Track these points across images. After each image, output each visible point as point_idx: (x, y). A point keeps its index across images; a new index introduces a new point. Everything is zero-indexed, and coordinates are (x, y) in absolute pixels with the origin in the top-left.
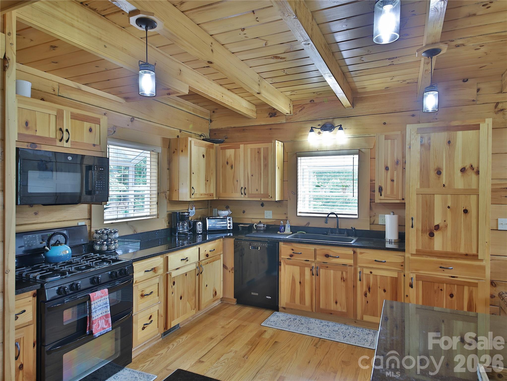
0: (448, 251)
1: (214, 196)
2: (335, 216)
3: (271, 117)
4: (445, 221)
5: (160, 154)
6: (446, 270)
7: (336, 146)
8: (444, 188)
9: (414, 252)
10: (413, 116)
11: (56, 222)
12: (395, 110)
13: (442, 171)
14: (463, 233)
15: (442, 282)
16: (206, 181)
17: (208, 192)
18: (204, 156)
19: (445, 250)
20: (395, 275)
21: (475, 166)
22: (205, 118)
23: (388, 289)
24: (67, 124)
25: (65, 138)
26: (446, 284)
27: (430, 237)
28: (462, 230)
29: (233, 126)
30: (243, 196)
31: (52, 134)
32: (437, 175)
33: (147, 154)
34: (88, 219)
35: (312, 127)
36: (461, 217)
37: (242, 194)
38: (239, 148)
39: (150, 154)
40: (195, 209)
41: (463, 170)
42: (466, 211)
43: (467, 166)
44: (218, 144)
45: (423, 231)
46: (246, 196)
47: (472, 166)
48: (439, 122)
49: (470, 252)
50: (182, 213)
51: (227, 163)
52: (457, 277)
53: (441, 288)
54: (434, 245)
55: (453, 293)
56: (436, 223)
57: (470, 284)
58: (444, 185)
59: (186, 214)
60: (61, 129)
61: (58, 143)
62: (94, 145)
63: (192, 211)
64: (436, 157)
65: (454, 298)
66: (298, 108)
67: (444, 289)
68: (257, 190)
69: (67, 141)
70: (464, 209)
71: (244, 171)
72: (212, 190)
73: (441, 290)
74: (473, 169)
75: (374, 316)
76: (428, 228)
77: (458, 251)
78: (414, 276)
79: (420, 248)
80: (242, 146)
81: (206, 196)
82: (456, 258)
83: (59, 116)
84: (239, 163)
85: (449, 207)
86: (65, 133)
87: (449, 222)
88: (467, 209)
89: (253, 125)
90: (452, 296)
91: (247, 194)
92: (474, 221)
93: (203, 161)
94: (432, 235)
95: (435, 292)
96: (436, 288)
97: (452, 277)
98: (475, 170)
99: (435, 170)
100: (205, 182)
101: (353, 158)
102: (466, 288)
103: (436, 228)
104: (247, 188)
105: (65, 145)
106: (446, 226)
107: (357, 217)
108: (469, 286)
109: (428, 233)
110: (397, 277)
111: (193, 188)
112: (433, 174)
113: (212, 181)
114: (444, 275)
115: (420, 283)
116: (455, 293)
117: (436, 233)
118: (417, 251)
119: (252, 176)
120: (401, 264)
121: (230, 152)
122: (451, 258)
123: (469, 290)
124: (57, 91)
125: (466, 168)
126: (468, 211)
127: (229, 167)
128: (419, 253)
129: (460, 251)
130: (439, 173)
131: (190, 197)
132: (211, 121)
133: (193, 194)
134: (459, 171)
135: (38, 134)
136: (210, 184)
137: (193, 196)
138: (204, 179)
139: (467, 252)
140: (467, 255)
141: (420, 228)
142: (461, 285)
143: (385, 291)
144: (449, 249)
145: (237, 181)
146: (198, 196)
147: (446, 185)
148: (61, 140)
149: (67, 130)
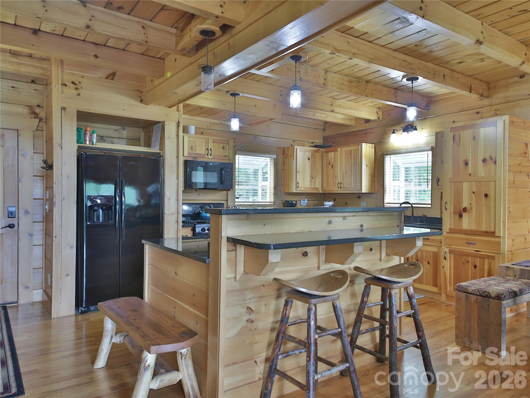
0: (473, 229)
1: (320, 189)
2: (410, 205)
3: (366, 123)
4: (471, 204)
5: (275, 159)
6: (471, 245)
7: (414, 144)
8: (470, 176)
9: (448, 231)
10: (478, 113)
11: (209, 200)
12: (463, 110)
13: (468, 162)
14: (484, 214)
15: (468, 255)
16: (312, 179)
17: (313, 187)
18: (309, 159)
19: (470, 228)
20: (435, 250)
21: (493, 157)
22: (318, 128)
23: (431, 262)
24: (211, 146)
25: (210, 154)
26: (471, 257)
27: (460, 218)
28: (484, 211)
29: (339, 133)
30: (339, 189)
31: (203, 151)
32: (465, 166)
33: (268, 160)
34: (226, 200)
35: (394, 130)
36: (483, 201)
37: (339, 188)
38: (337, 151)
39: (270, 160)
40: (307, 201)
41: (484, 161)
42: (486, 195)
43: (487, 157)
44: (324, 149)
45: (455, 213)
46: (342, 189)
47: (491, 157)
48: (467, 122)
49: (489, 230)
50: (291, 201)
51: (329, 164)
52: (480, 251)
53: (467, 260)
54: (462, 224)
55: (476, 265)
56: (464, 206)
57: (489, 257)
58: (470, 174)
59: (294, 202)
60: (208, 149)
61: (207, 157)
62: (225, 156)
63: (304, 202)
64: (464, 150)
65: (477, 268)
66: (386, 114)
67: (469, 261)
68: (349, 184)
69: (211, 155)
70: (485, 193)
71: (341, 169)
72: (318, 185)
73: (468, 262)
74: (492, 160)
75: (421, 283)
76: (458, 211)
77: (480, 229)
78: (447, 250)
79: (452, 227)
80: (339, 149)
81: (312, 190)
82: (480, 235)
83: (207, 142)
84: (337, 163)
85: (474, 192)
86: (210, 151)
87: (474, 205)
88: (487, 193)
89: (353, 131)
90: (475, 267)
91: (342, 188)
92: (492, 203)
93: (308, 164)
94: (461, 216)
95: (463, 264)
96: (464, 260)
97: (477, 251)
98: (494, 160)
99: (464, 162)
100: (310, 179)
101: (428, 154)
102: (486, 261)
103: (464, 210)
104: (342, 183)
105: (210, 157)
106: (472, 209)
107: (430, 206)
108: (488, 259)
109: (458, 215)
110: (437, 251)
111: (298, 183)
112: (462, 164)
113: (317, 178)
114: (470, 249)
115: (452, 255)
116: (478, 264)
117: (464, 214)
118: (450, 229)
119: (346, 173)
120: (440, 241)
121: (331, 155)
122: (476, 235)
123: (488, 261)
124: (209, 127)
125: (487, 159)
126: (488, 195)
127: (330, 166)
128: (452, 231)
129: (482, 228)
130: (466, 164)
131: (296, 190)
132: (324, 130)
133: (298, 188)
134: (482, 162)
135: (197, 152)
136: (316, 180)
137: (298, 189)
138: (310, 176)
139: (487, 230)
140: (486, 232)
141: (452, 211)
142: (483, 257)
143: (429, 263)
144: (474, 228)
145: (336, 177)
146: (303, 189)
147: (472, 174)
148: (208, 155)
149: (211, 149)
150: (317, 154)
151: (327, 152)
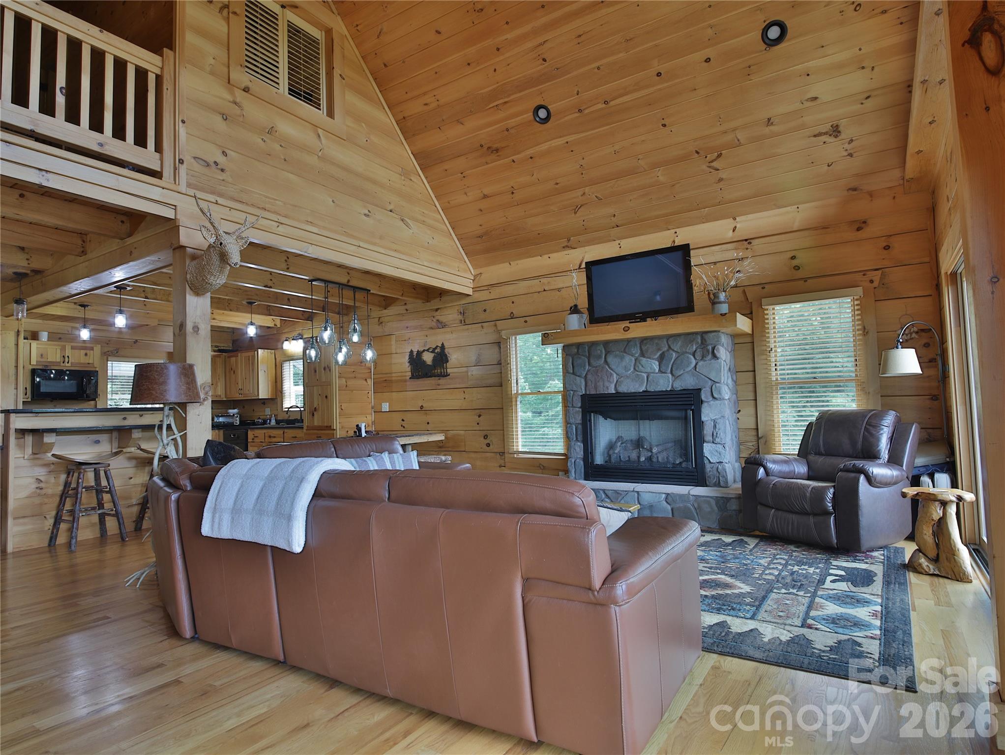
0: (320, 425)
1: (223, 396)
4: (318, 405)
13: (316, 370)
14: (326, 412)
24: (68, 352)
25: (67, 361)
28: (325, 410)
30: (240, 396)
31: (58, 359)
32: (315, 373)
35: (287, 338)
36: (325, 401)
37: (240, 394)
38: (238, 356)
43: (326, 365)
44: (227, 354)
45: (310, 413)
51: (232, 369)
54: (314, 422)
56: (315, 407)
58: (317, 380)
60: (64, 356)
62: (88, 364)
68: (248, 391)
69: (68, 363)
71: (241, 375)
72: (220, 392)
79: (309, 424)
83: (63, 349)
84: (238, 369)
85: (319, 395)
86: (67, 358)
91: (243, 395)
92: (330, 403)
94: (313, 415)
98: (329, 368)
103: (315, 410)
104: (243, 389)
105: (67, 365)
106: (319, 408)
112: (313, 371)
117: (315, 413)
118: (307, 427)
119: (246, 378)
121: (233, 359)
122: (322, 430)
124: (70, 331)
125: (326, 367)
126: (327, 397)
127: (232, 372)
128: (309, 428)
129: (324, 424)
134: (323, 369)
135: (49, 361)
136: (216, 387)
139: (327, 425)
140: (327, 427)
145: (237, 384)
148: (64, 363)
149: (68, 357)
150: (218, 359)
151: (229, 357)
